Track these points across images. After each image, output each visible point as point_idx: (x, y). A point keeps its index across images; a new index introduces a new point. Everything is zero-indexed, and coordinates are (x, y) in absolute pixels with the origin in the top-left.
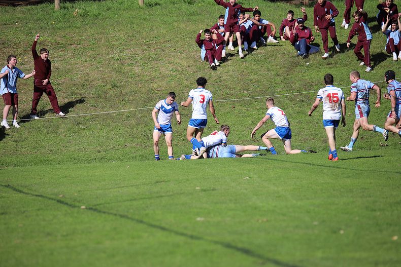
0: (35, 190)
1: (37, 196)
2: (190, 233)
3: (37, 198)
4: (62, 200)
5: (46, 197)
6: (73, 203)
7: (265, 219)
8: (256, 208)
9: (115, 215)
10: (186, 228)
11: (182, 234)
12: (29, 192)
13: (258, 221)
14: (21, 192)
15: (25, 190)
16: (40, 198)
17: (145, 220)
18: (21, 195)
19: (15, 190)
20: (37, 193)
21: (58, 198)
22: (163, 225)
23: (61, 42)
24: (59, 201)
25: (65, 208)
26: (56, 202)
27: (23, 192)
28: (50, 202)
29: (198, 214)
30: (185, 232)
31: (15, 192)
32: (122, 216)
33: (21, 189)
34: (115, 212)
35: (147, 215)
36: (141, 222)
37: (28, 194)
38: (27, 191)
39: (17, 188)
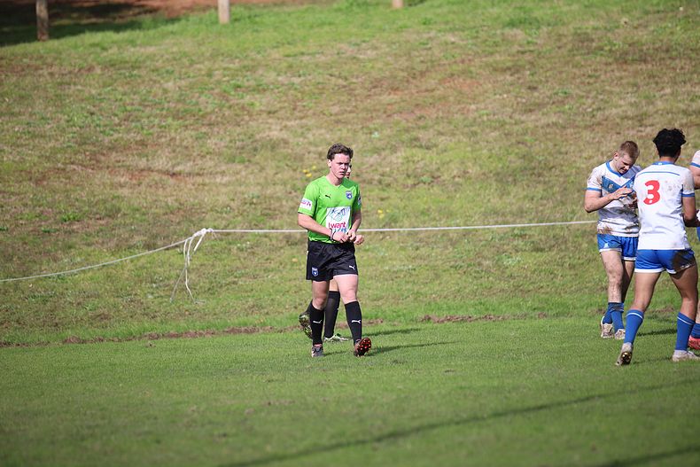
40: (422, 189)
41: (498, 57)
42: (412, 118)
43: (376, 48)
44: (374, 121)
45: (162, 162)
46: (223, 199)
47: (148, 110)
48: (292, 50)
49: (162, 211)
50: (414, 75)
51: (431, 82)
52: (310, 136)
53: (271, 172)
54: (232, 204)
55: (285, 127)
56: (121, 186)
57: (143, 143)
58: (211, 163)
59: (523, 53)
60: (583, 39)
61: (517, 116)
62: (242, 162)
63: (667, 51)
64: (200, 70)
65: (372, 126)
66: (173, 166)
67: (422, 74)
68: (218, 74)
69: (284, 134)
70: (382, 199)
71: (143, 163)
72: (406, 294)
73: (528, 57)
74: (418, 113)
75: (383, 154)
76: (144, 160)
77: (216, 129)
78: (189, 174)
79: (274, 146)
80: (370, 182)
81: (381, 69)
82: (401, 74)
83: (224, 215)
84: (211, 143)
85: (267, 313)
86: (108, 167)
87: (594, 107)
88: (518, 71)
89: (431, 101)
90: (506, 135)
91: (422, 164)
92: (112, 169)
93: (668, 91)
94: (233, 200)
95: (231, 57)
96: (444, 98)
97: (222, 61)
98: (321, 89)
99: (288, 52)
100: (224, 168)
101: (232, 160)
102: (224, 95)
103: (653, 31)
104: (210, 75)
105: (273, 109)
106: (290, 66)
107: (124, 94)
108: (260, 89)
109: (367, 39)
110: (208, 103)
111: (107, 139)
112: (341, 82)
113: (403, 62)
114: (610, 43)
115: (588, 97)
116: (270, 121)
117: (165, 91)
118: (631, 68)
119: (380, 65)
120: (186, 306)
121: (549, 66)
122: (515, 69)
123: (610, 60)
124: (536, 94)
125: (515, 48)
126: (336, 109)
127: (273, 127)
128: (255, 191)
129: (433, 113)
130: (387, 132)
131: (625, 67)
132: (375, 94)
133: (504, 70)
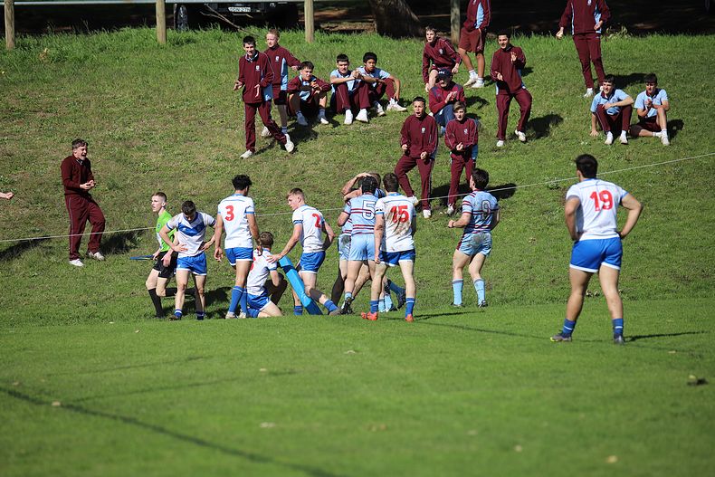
2: (248, 450)
4: (17, 390)
6: (38, 396)
7: (383, 426)
8: (366, 406)
9: (115, 418)
10: (241, 441)
11: (236, 453)
13: (370, 428)
17: (169, 427)
21: (11, 388)
22: (201, 436)
23: (17, 107)
24: (13, 393)
25: (24, 405)
26: (7, 394)
29: (264, 417)
30: (240, 448)
32: (126, 420)
34: (114, 413)
35: (171, 418)
36: (161, 430)
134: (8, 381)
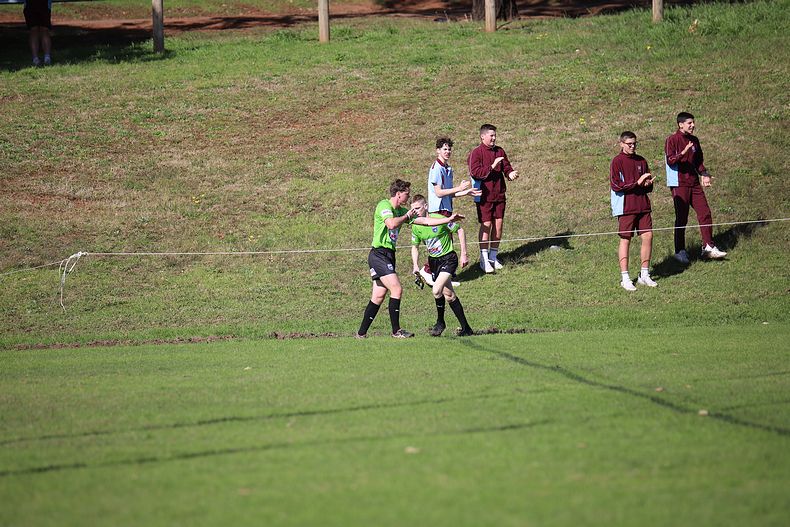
0: (608, 378)
1: (611, 388)
3: (612, 392)
4: (661, 396)
5: (630, 391)
6: (683, 404)
9: (768, 429)
12: (597, 380)
14: (580, 379)
15: (589, 377)
16: (618, 393)
18: (581, 386)
19: (570, 376)
20: (612, 384)
21: (654, 394)
23: (663, 85)
24: (655, 400)
25: (667, 412)
26: (649, 400)
27: (586, 381)
28: (637, 400)
31: (569, 380)
33: (581, 374)
34: (767, 423)
37: (594, 384)
38: (592, 380)
39: (574, 372)
40: (301, 217)
41: (395, 94)
42: (304, 149)
43: (284, 82)
44: (270, 152)
45: (63, 188)
46: (115, 223)
47: (59, 138)
48: (206, 82)
49: (55, 233)
50: (315, 109)
51: (330, 115)
52: (208, 165)
53: (165, 198)
54: (122, 227)
55: (187, 156)
56: (21, 208)
57: (50, 170)
58: (110, 189)
59: (419, 90)
60: (477, 77)
61: (402, 149)
62: (139, 188)
63: (551, 91)
64: (116, 100)
65: (266, 156)
66: (74, 191)
67: (322, 108)
68: (131, 105)
69: (185, 163)
70: (264, 225)
71: (45, 188)
72: (263, 313)
73: (421, 94)
74: (312, 145)
75: (273, 182)
76: (48, 184)
77: (120, 157)
78: (88, 199)
79: (171, 173)
80: (255, 209)
81: (283, 102)
82: (302, 107)
83: (113, 238)
84: (114, 169)
85: (134, 329)
86: (13, 191)
87: (473, 142)
88: (410, 107)
89: (325, 133)
90: (388, 167)
91: (306, 193)
92: (16, 194)
93: (543, 129)
94: (123, 224)
95: (147, 88)
96: (339, 132)
97: (138, 92)
98: (225, 120)
99: (203, 84)
100: (122, 194)
101: (130, 186)
102: (134, 125)
103: (542, 72)
104: (123, 105)
105: (178, 139)
106: (200, 99)
107: (40, 122)
108: (167, 120)
109: (278, 73)
110: (117, 131)
111: (16, 164)
112: (245, 114)
113: (307, 97)
114: (500, 82)
115: (469, 133)
116: (173, 150)
117: (78, 120)
118: (515, 107)
119: (283, 98)
120: (60, 322)
121: (440, 103)
122: (407, 106)
123: (497, 99)
124: (423, 129)
125: (413, 84)
126: (235, 140)
127: (175, 156)
128: (146, 215)
129: (324, 145)
130: (279, 162)
131: (509, 105)
132: (274, 127)
133: (398, 106)
134: (650, 386)
